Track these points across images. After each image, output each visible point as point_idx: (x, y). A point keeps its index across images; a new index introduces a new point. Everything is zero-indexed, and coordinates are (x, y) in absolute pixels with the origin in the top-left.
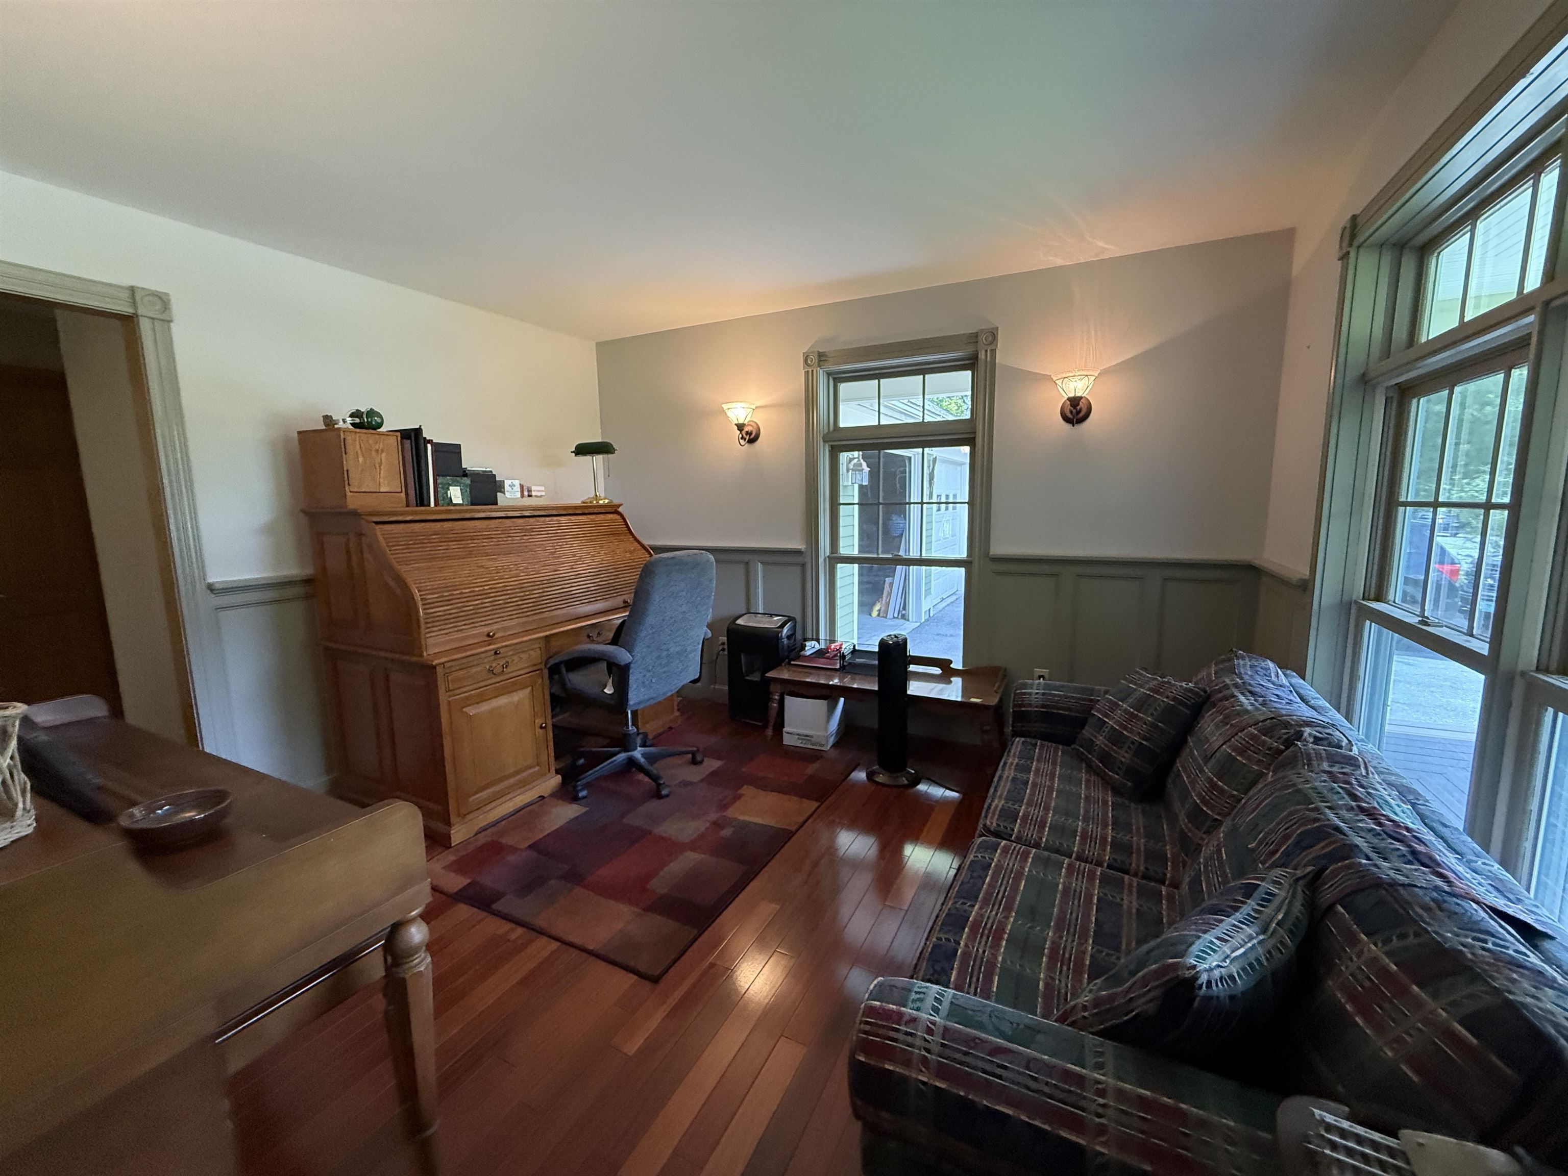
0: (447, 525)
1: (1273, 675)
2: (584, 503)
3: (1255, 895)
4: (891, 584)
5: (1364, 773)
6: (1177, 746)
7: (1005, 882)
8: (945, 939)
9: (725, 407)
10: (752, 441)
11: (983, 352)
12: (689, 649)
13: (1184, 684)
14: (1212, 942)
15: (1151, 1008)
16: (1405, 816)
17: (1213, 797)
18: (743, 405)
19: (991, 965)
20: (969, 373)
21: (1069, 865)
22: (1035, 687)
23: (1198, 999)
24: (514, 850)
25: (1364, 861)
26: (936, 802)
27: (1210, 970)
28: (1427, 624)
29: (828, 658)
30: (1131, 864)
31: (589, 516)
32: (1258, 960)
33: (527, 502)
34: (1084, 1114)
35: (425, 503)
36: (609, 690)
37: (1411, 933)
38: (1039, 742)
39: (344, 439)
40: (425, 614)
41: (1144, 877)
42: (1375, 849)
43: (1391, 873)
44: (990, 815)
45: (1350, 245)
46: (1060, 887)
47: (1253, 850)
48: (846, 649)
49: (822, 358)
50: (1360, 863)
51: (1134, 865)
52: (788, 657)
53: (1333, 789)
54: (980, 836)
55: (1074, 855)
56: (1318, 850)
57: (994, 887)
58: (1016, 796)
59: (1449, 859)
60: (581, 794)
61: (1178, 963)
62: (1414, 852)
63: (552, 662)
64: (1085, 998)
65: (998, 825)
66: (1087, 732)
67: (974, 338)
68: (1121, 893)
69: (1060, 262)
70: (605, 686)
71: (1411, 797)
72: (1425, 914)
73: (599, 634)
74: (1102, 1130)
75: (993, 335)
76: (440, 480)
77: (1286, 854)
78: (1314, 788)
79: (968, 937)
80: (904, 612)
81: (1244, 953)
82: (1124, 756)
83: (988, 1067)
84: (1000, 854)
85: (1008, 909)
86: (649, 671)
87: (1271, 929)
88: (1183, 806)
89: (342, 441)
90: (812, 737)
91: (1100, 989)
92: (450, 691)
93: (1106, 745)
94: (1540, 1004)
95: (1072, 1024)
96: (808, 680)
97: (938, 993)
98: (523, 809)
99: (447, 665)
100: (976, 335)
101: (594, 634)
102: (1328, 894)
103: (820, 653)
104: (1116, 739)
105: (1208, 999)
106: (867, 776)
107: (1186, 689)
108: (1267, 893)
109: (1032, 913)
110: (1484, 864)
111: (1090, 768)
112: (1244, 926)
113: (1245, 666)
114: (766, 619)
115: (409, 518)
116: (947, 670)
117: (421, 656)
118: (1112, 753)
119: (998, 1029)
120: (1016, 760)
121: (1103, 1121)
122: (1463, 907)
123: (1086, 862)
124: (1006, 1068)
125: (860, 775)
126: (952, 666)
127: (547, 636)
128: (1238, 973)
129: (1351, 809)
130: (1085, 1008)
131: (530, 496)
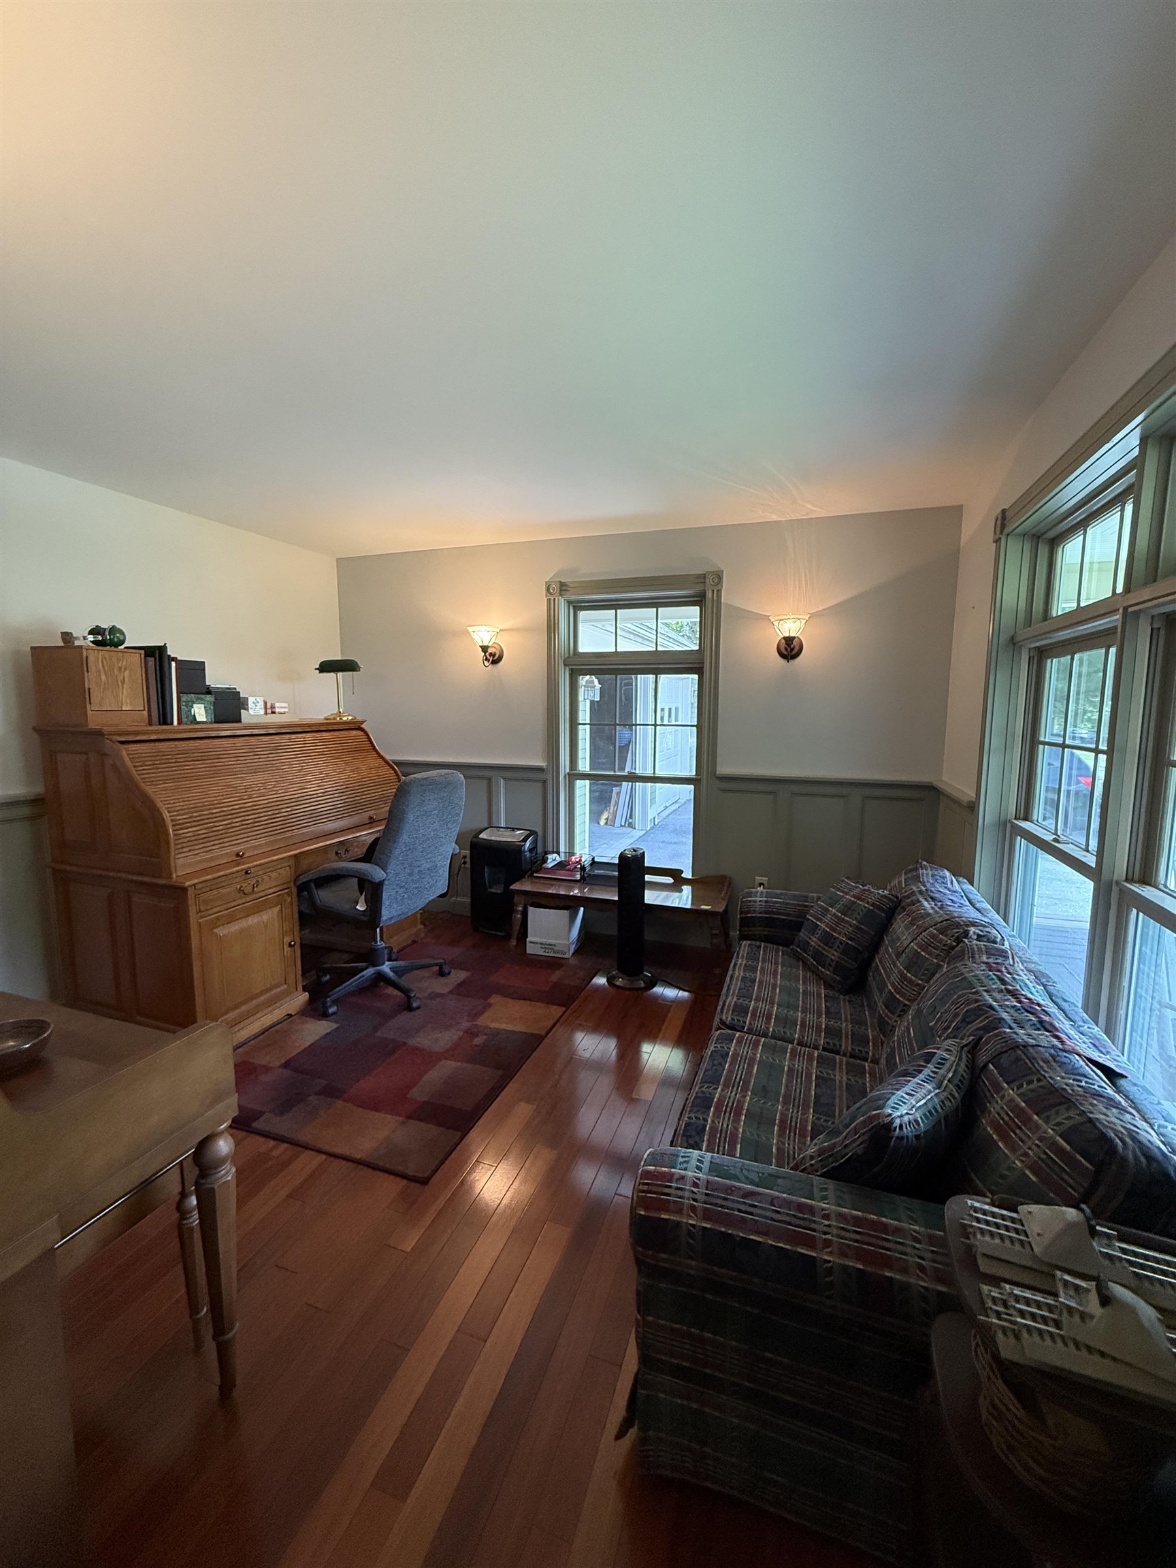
0: (192, 743)
1: (949, 883)
2: (327, 719)
3: (933, 1060)
4: (618, 794)
5: (1012, 963)
6: (875, 945)
7: (741, 1067)
8: (696, 1118)
9: (470, 629)
10: (495, 662)
11: (710, 591)
12: (439, 865)
13: (880, 892)
14: (902, 1097)
15: (860, 1150)
16: (1039, 996)
17: (904, 986)
18: (487, 628)
19: (734, 1136)
20: (698, 608)
21: (792, 1049)
22: (758, 895)
23: (894, 1139)
24: (267, 1069)
25: (1008, 1030)
26: (672, 1002)
27: (902, 1116)
28: (1058, 841)
29: (569, 870)
30: (840, 1046)
31: (332, 733)
32: (935, 1108)
33: (271, 719)
34: (815, 1234)
35: (169, 721)
36: (361, 907)
37: (1035, 1079)
38: (763, 944)
39: (87, 657)
40: (175, 835)
41: (852, 1056)
42: (1015, 1021)
43: (1025, 1037)
44: (725, 1011)
45: (1001, 533)
46: (786, 1068)
47: (932, 1028)
48: (586, 860)
49: (563, 588)
50: (1005, 1032)
51: (843, 1047)
52: (531, 869)
53: (990, 976)
54: (717, 1029)
55: (795, 1042)
56: (979, 1023)
57: (733, 1072)
58: (745, 994)
59: (1063, 1025)
60: (331, 1011)
61: (879, 1113)
62: (1041, 1022)
63: (303, 879)
64: (812, 1150)
65: (733, 1019)
66: (803, 935)
67: (702, 578)
68: (834, 1070)
69: (775, 518)
70: (357, 903)
71: (1043, 980)
72: (1045, 1066)
73: (346, 850)
74: (827, 1243)
75: (719, 576)
76: (184, 698)
77: (957, 1028)
78: (976, 976)
79: (714, 1114)
80: (630, 820)
81: (925, 1103)
82: (834, 955)
83: (743, 1208)
84: (736, 1044)
85: (745, 1090)
86: (401, 887)
87: (944, 1084)
88: (881, 995)
89: (85, 659)
90: (555, 945)
91: (822, 1143)
92: (200, 911)
93: (819, 946)
94: (1108, 1119)
95: (802, 1171)
96: (550, 891)
97: (700, 1156)
98: (271, 1028)
99: (198, 886)
100: (704, 576)
101: (342, 851)
102: (982, 1058)
103: (561, 866)
104: (827, 939)
105: (901, 1138)
106: (607, 981)
107: (882, 896)
108: (942, 1059)
109: (764, 1092)
110: (1089, 1028)
111: (806, 966)
112: (925, 1084)
113: (927, 874)
114: (508, 833)
115: (154, 737)
116: (678, 879)
117: (170, 876)
118: (824, 952)
119: (747, 1178)
120: (744, 962)
121: (827, 1236)
122: (1070, 1059)
123: (806, 1046)
124: (755, 1206)
125: (601, 981)
126: (683, 875)
127: (295, 856)
128: (921, 1118)
129: (1001, 991)
130: (812, 1158)
131: (273, 712)
